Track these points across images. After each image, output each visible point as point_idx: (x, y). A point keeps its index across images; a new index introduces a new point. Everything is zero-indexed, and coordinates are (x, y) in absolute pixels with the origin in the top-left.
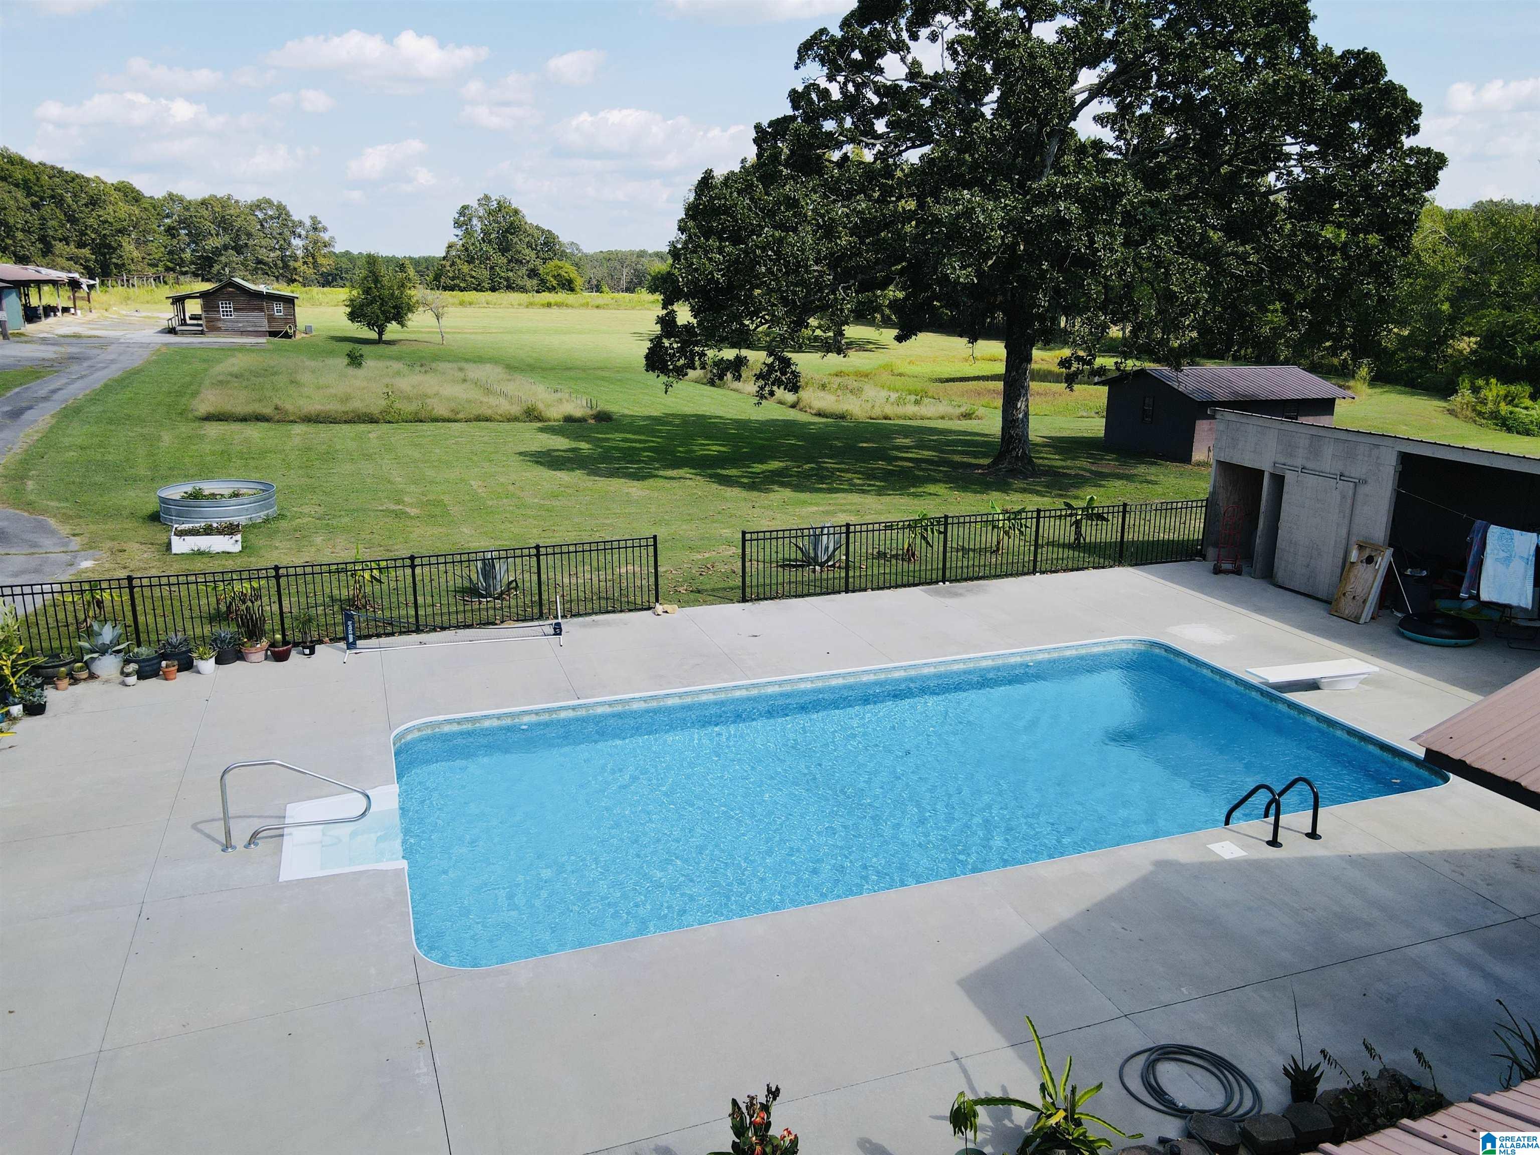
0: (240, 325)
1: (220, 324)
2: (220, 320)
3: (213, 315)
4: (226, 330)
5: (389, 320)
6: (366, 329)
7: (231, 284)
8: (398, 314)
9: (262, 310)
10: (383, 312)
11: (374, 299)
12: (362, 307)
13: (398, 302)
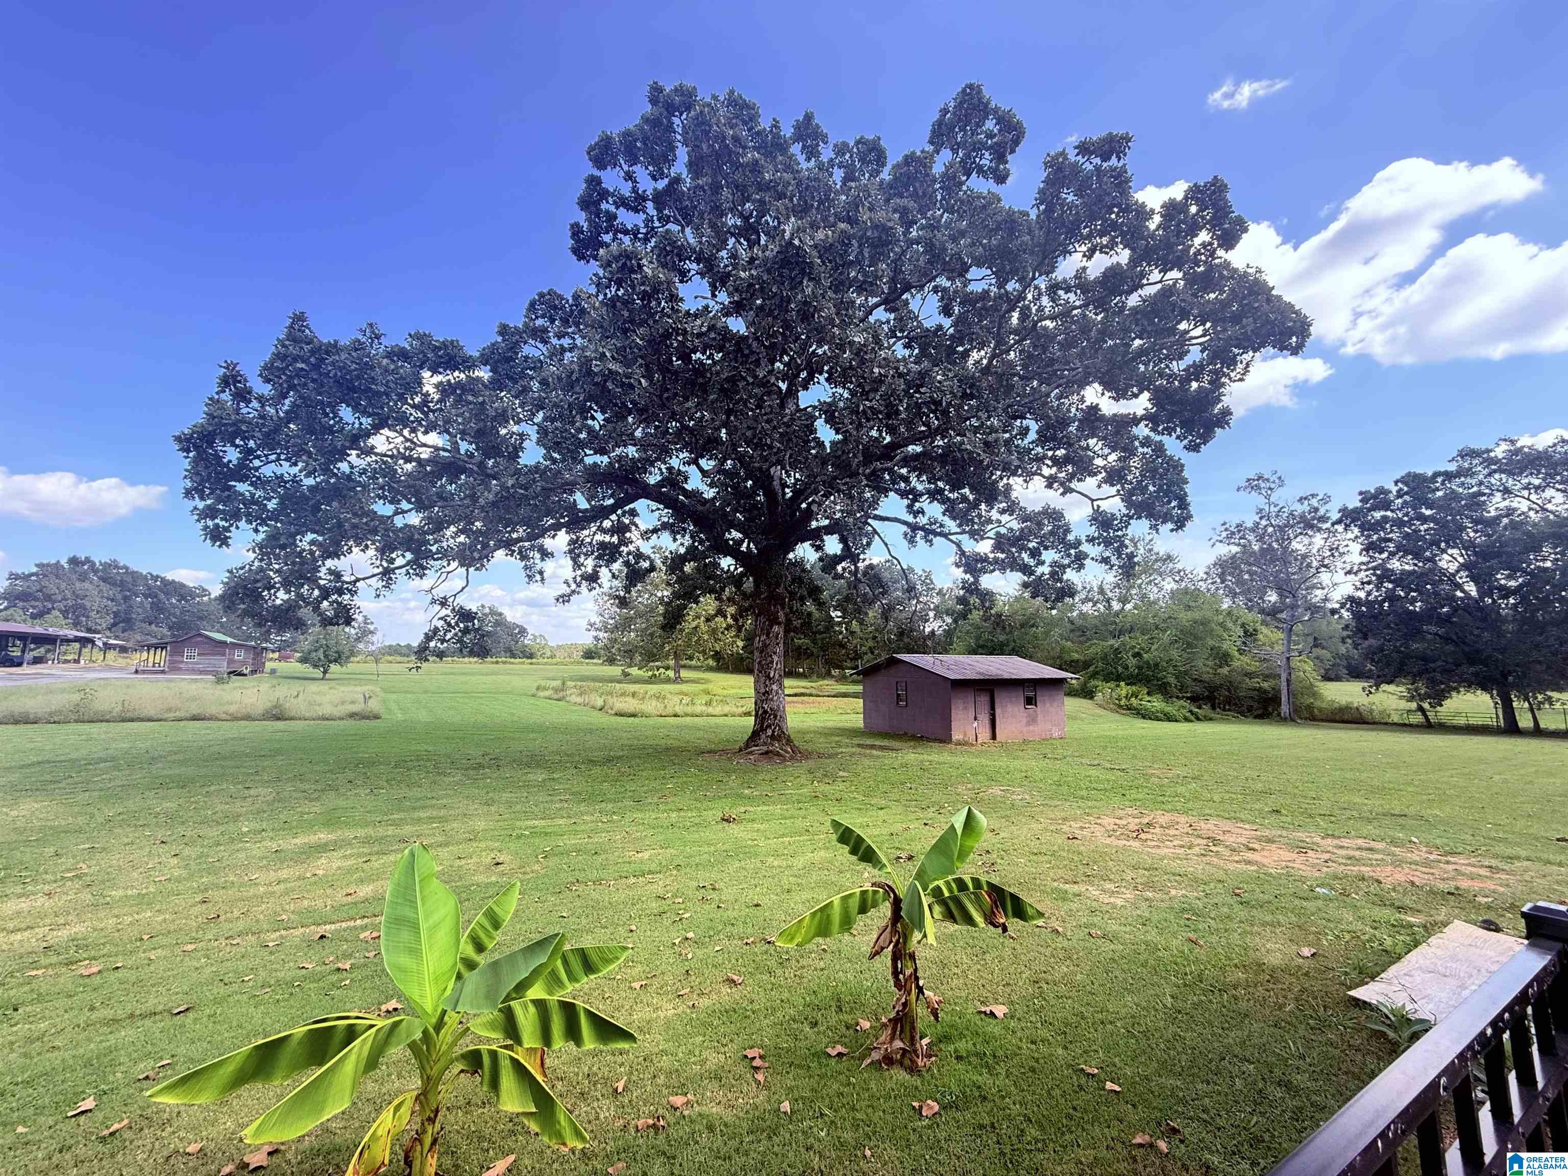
0: (201, 666)
1: (183, 666)
2: (182, 662)
3: (177, 658)
4: (187, 670)
5: (331, 662)
6: (311, 669)
7: (200, 635)
8: (340, 657)
9: (224, 655)
10: (326, 656)
11: (321, 646)
12: (310, 652)
13: (341, 648)
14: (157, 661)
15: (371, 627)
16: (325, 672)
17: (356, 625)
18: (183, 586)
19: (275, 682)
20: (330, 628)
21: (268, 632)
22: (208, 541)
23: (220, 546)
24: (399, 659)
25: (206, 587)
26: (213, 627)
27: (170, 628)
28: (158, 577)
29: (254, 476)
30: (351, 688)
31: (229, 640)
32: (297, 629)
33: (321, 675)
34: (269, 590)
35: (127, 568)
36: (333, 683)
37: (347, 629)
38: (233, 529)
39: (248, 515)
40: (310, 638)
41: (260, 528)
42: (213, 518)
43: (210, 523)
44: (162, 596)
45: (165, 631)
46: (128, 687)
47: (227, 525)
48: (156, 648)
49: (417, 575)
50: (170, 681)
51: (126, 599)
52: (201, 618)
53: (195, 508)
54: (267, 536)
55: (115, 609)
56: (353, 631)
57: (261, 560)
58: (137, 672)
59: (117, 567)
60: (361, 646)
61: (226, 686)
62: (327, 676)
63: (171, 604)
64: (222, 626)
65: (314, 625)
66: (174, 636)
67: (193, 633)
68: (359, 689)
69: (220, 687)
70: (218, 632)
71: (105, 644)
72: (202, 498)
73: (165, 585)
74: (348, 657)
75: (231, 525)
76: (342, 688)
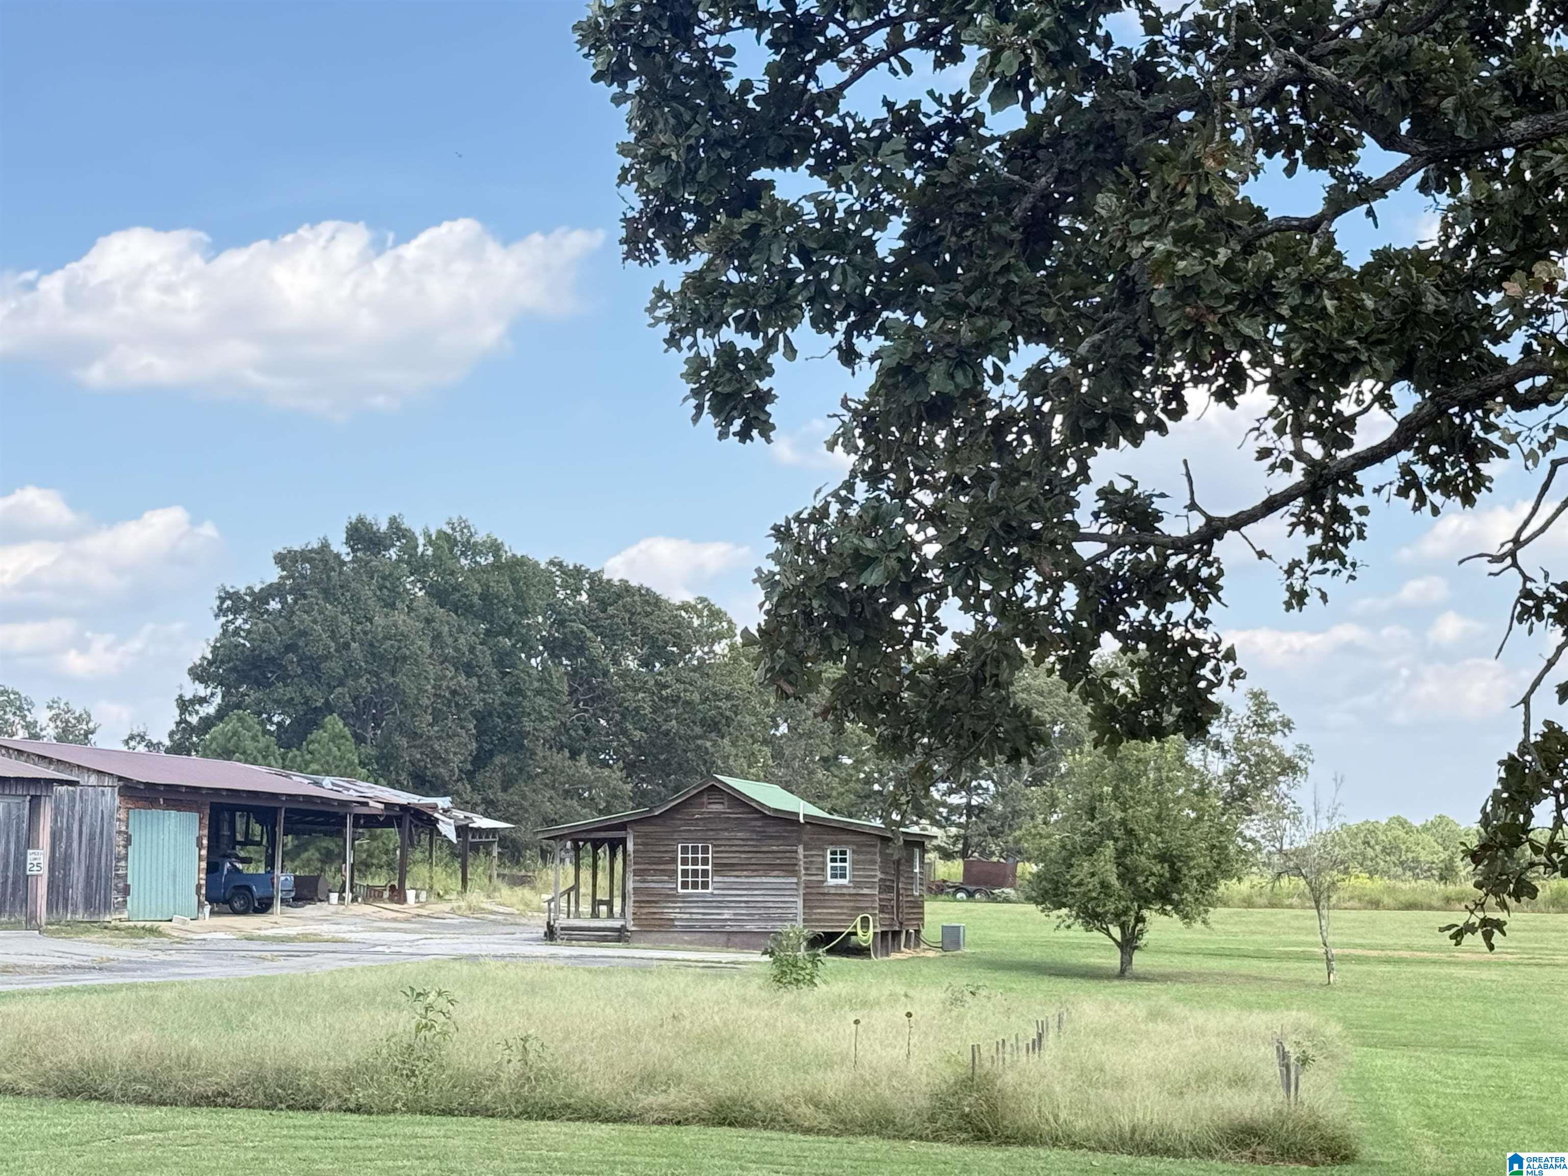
0: (727, 914)
1: (673, 912)
2: (672, 897)
3: (655, 883)
4: (689, 930)
5: (1145, 900)
6: (1078, 932)
7: (716, 791)
8: (1176, 878)
9: (790, 869)
10: (1127, 874)
11: (1107, 832)
12: (1069, 857)
13: (1176, 839)
14: (602, 895)
15: (1285, 743)
16: (1128, 945)
17: (1227, 737)
18: (652, 601)
19: (961, 980)
20: (1130, 748)
21: (925, 776)
22: (708, 418)
23: (744, 435)
24: (1408, 886)
25: (718, 604)
26: (751, 758)
27: (631, 768)
28: (578, 573)
29: (828, 131)
30: (1230, 1017)
31: (803, 808)
32: (1014, 757)
33: (1114, 960)
34: (910, 598)
35: (496, 548)
36: (1162, 995)
37: (1195, 756)
38: (776, 359)
39: (819, 294)
40: (1066, 798)
41: (860, 343)
42: (713, 324)
43: (707, 346)
44: (597, 647)
45: (615, 776)
46: (532, 989)
47: (756, 345)
48: (596, 847)
49: (1447, 487)
50: (643, 968)
51: (503, 660)
52: (714, 726)
53: (661, 294)
54: (885, 374)
55: (479, 705)
56: (1217, 765)
57: (874, 477)
58: (551, 934)
59: (471, 548)
60: (1252, 828)
61: (808, 996)
62: (1138, 959)
63: (625, 674)
64: (777, 755)
65: (1078, 742)
66: (640, 797)
67: (695, 784)
68: (1258, 1020)
69: (788, 996)
70: (769, 778)
71: (462, 830)
72: (678, 253)
73: (604, 605)
74: (1208, 881)
75: (770, 345)
76: (1199, 1017)
